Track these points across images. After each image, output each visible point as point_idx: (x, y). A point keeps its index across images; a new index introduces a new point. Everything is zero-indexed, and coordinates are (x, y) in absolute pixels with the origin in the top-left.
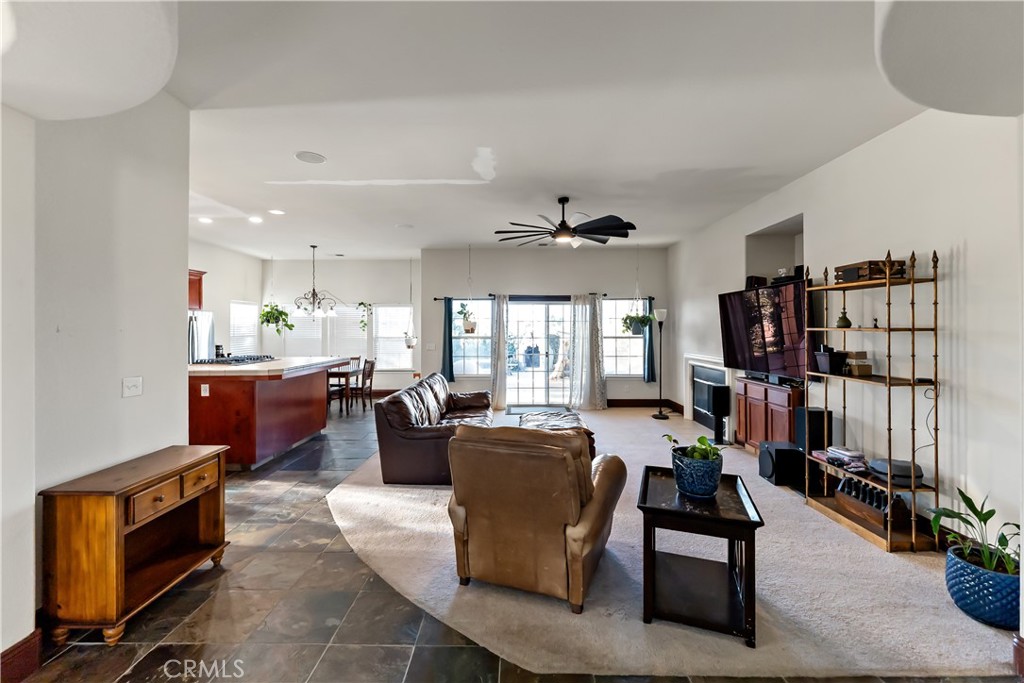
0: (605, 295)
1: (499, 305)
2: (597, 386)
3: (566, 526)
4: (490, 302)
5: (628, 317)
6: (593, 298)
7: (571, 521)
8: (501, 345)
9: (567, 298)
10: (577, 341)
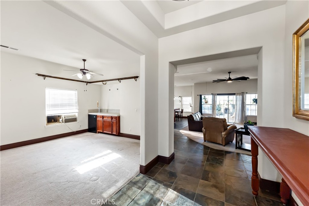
0: (247, 93)
1: (214, 96)
2: (243, 118)
3: (222, 132)
4: (212, 96)
5: (254, 99)
6: (243, 94)
7: (222, 131)
8: (215, 106)
9: (234, 94)
10: (237, 106)
